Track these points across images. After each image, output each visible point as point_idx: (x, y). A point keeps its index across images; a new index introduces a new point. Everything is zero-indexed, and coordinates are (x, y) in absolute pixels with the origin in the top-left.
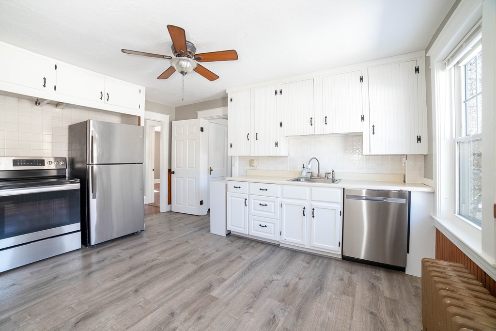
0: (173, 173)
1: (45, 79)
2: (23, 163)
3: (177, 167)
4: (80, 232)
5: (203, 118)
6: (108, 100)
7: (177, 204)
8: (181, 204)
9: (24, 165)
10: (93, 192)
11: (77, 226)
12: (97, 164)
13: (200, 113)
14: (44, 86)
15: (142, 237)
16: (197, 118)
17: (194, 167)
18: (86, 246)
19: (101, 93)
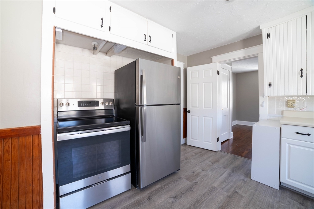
0: (189, 112)
1: (102, 19)
2: (84, 104)
3: (192, 107)
4: (130, 174)
5: (219, 62)
6: (150, 42)
7: (192, 139)
8: (197, 140)
9: (85, 106)
10: (142, 135)
11: (128, 168)
12: (147, 106)
13: (214, 58)
14: (102, 26)
15: (180, 178)
16: (212, 62)
17: (211, 106)
18: (136, 187)
19: (145, 35)
